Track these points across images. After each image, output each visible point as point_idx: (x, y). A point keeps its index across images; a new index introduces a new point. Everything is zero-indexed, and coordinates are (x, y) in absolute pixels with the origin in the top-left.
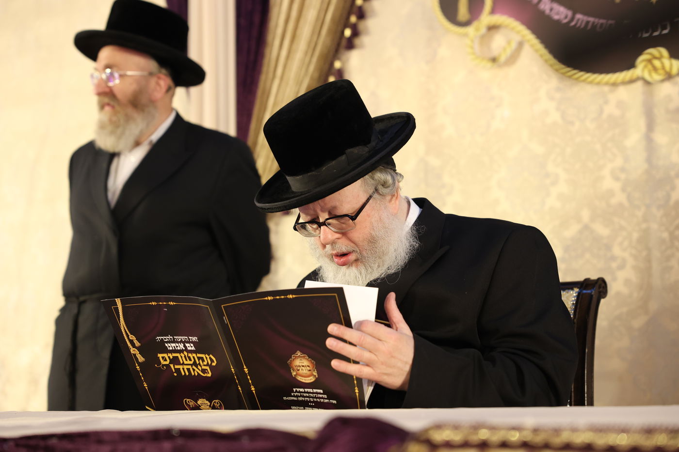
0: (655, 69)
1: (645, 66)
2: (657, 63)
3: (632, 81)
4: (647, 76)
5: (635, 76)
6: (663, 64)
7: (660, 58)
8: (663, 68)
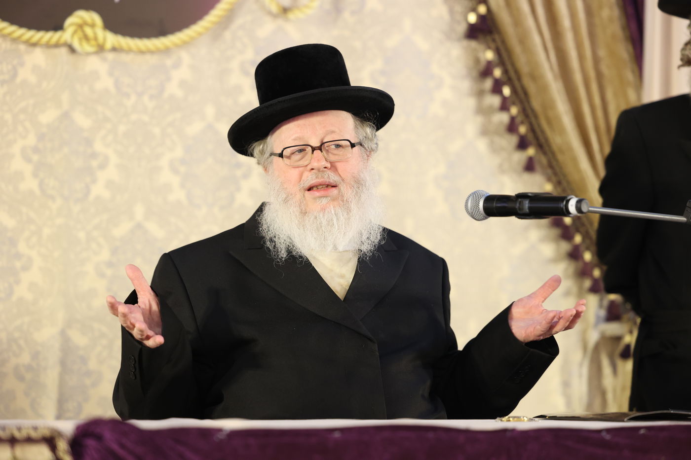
0: (86, 38)
1: (75, 32)
2: (89, 31)
3: (57, 45)
4: (76, 45)
5: (62, 41)
6: (95, 34)
7: (93, 26)
8: (96, 39)
